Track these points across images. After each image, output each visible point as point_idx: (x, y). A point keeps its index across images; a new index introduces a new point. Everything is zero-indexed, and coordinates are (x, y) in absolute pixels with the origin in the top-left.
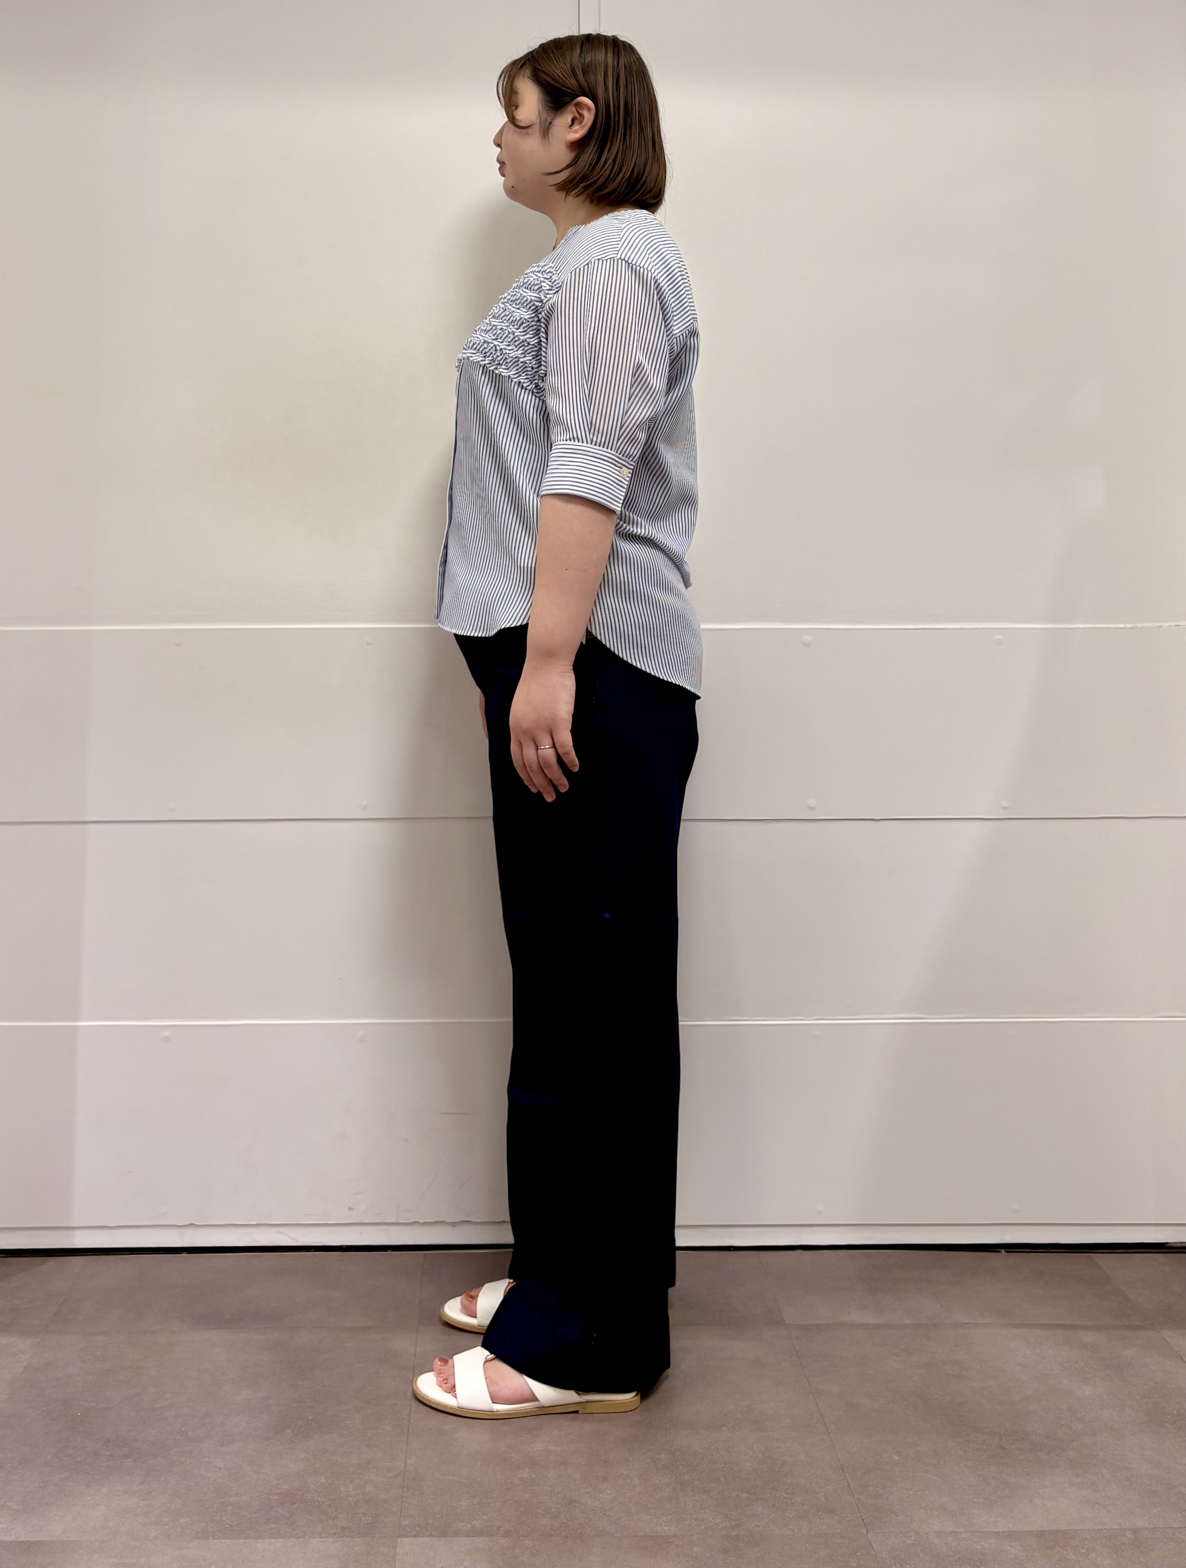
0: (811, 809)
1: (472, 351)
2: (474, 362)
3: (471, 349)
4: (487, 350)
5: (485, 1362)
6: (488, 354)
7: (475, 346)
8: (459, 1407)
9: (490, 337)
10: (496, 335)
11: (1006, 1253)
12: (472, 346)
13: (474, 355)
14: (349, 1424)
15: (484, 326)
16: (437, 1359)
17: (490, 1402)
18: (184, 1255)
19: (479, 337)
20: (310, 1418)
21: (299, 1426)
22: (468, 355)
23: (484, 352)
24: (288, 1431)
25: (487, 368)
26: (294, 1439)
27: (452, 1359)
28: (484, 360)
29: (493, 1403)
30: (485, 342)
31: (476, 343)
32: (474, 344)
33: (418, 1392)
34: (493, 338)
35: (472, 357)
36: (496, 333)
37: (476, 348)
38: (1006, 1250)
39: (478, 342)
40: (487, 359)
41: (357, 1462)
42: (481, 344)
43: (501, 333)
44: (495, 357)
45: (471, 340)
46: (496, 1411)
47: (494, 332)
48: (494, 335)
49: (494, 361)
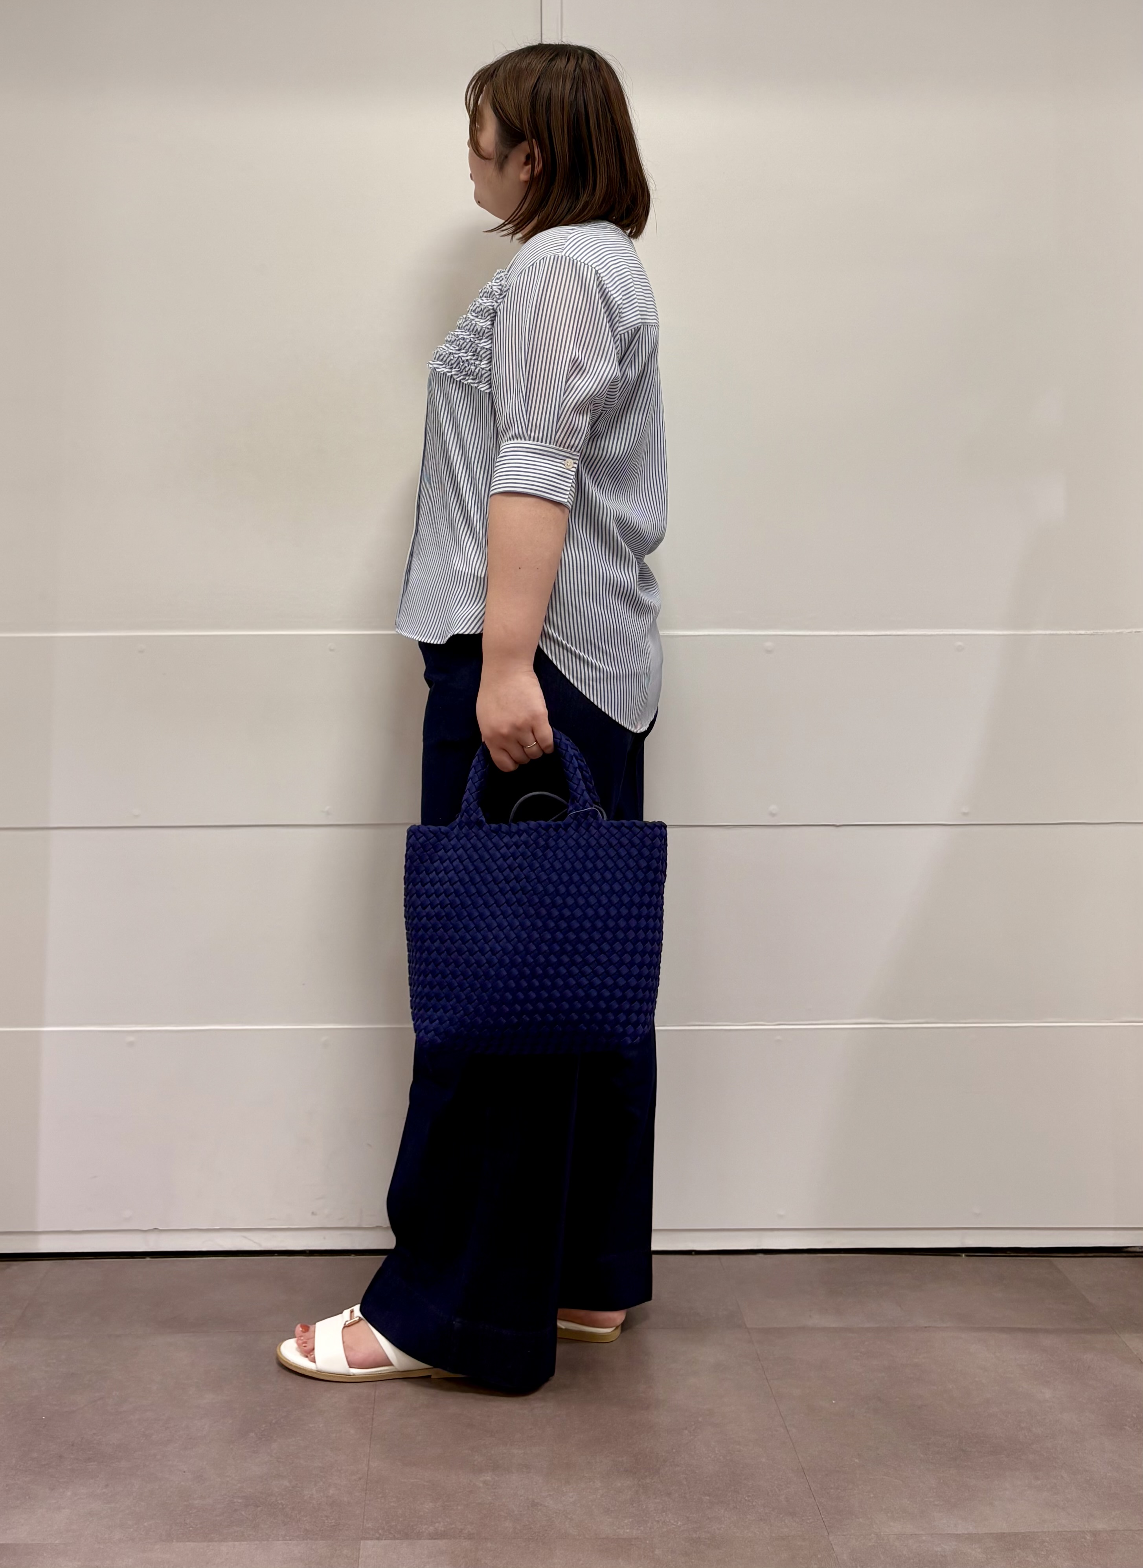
0: (773, 815)
1: (439, 362)
2: (441, 374)
3: (437, 360)
4: (453, 362)
5: (344, 1327)
6: (454, 366)
7: (441, 358)
8: (317, 1371)
9: (454, 347)
10: (460, 346)
11: (967, 1258)
12: (439, 357)
13: (441, 367)
14: (312, 1427)
15: (449, 337)
16: (299, 1326)
17: (348, 1366)
18: (148, 1259)
19: (445, 348)
20: (274, 1421)
21: (263, 1429)
22: (435, 366)
23: (450, 364)
24: (252, 1434)
25: (454, 379)
26: (258, 1442)
27: (314, 1325)
28: (451, 372)
29: (350, 1367)
30: (450, 353)
31: (442, 354)
32: (440, 356)
33: (281, 1356)
34: (457, 348)
35: (438, 368)
36: (459, 344)
37: (442, 359)
38: (967, 1254)
39: (444, 353)
40: (454, 370)
41: (320, 1465)
42: (447, 356)
43: (463, 343)
44: (463, 368)
45: (438, 352)
46: (352, 1374)
47: (458, 344)
48: (458, 346)
49: (462, 372)
